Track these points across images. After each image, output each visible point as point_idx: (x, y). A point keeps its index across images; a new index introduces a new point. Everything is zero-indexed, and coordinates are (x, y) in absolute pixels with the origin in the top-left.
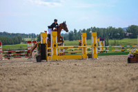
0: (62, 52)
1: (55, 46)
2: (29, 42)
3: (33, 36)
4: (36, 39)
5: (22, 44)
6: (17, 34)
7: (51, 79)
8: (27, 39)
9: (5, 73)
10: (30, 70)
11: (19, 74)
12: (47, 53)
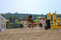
0: (59, 24)
1: (55, 21)
2: (41, 19)
3: (42, 15)
4: (44, 17)
5: (36, 20)
6: (34, 15)
7: (54, 38)
8: (39, 18)
9: (29, 35)
10: (42, 34)
11: (36, 36)
12: (51, 25)
